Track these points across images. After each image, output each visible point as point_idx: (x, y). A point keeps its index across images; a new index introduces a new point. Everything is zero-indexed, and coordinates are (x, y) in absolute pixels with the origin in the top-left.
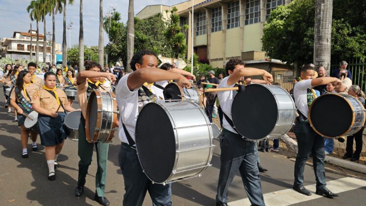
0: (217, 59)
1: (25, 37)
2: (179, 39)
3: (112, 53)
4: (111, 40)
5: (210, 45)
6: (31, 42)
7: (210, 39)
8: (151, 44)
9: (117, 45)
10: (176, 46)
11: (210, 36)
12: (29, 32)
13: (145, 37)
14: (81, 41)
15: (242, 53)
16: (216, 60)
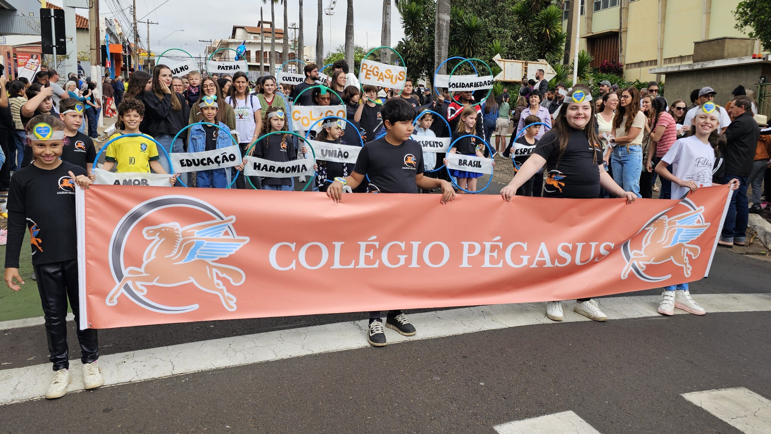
0: (642, 62)
1: (252, 36)
2: (550, 21)
3: (409, 59)
4: (407, 33)
5: (626, 31)
6: (262, 44)
7: (627, 16)
8: (489, 35)
9: (419, 41)
10: (542, 36)
11: (627, 9)
12: (259, 26)
13: (476, 21)
14: (349, 36)
15: (697, 44)
16: (640, 64)
